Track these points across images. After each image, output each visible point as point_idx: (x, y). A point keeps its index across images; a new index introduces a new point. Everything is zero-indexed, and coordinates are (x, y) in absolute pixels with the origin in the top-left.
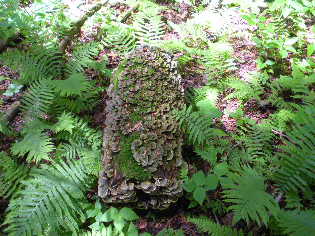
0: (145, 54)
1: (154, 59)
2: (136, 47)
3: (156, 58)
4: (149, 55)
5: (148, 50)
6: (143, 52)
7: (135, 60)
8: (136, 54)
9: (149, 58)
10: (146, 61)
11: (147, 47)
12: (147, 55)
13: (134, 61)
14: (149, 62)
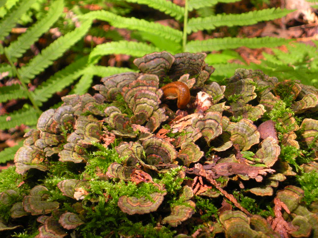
0: (177, 127)
1: (267, 179)
2: (97, 80)
3: (279, 166)
4: (219, 141)
5: (203, 99)
6: (160, 116)
7: (93, 183)
8: (98, 133)
9: (222, 167)
10: (189, 192)
11: (193, 74)
12: (201, 143)
13: (80, 194)
14: (218, 202)
